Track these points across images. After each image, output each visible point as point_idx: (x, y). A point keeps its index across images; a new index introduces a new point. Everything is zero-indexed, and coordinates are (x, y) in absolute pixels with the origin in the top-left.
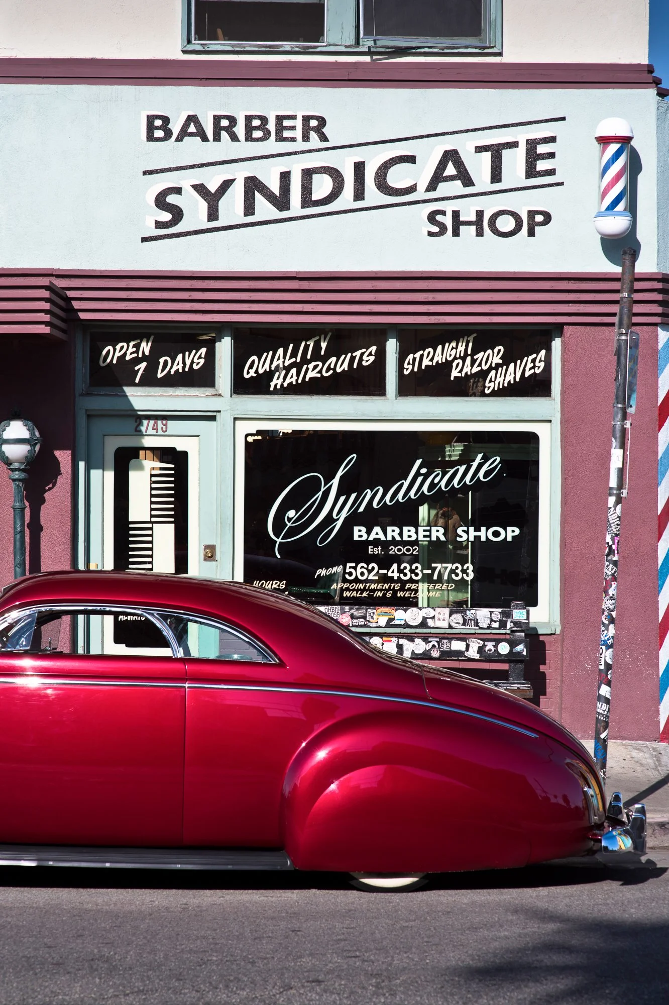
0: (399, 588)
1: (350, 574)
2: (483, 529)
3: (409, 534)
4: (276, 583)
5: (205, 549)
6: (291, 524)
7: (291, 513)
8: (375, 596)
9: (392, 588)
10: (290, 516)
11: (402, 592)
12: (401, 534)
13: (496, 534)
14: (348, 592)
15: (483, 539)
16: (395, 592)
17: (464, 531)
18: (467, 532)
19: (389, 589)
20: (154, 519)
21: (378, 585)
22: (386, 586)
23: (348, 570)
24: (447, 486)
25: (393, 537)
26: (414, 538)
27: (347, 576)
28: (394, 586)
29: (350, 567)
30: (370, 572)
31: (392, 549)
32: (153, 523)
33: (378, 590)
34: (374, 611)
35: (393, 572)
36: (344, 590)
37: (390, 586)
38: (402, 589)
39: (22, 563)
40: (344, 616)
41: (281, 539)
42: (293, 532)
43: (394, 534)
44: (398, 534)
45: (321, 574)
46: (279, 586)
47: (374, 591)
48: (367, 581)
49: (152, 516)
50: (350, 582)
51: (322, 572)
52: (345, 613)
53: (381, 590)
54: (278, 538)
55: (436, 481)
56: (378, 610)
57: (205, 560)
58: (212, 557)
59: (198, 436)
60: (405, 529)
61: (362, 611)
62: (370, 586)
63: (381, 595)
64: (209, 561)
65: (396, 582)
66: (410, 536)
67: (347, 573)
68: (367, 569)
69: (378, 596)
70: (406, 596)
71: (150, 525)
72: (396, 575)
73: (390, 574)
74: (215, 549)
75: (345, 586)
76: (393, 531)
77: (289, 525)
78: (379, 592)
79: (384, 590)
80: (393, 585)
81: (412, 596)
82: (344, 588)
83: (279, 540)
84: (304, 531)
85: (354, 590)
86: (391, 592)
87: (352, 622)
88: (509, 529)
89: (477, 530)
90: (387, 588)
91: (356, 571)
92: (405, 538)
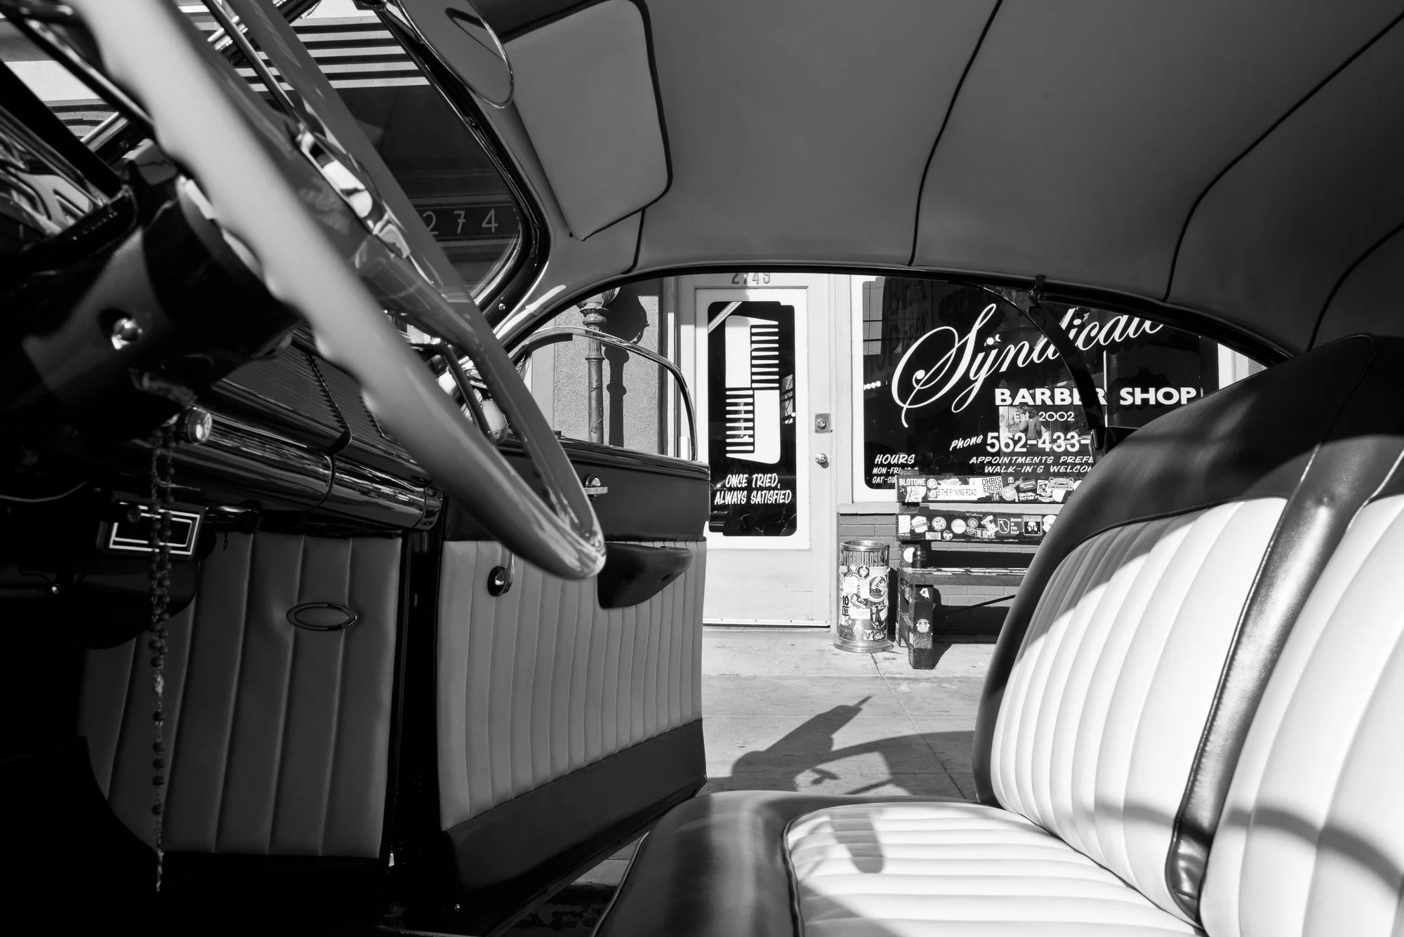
0: (1051, 461)
1: (993, 445)
2: (1152, 390)
3: (1063, 397)
4: (904, 457)
5: (816, 419)
6: (921, 386)
7: (920, 374)
8: (1023, 471)
9: (1043, 462)
10: (918, 378)
11: (1055, 467)
12: (1052, 397)
13: (1168, 396)
14: (990, 467)
15: (1152, 402)
16: (1047, 466)
17: (1128, 393)
18: (1132, 394)
19: (1040, 463)
20: (755, 385)
21: (1026, 459)
22: (1036, 460)
23: (989, 441)
24: (1106, 339)
25: (1043, 401)
26: (1068, 402)
27: (989, 448)
28: (1046, 459)
29: (992, 438)
30: (1016, 443)
31: (1042, 415)
32: (754, 389)
33: (1027, 465)
34: (1047, 482)
35: (1044, 443)
36: (985, 465)
37: (1041, 459)
38: (1056, 463)
39: (599, 426)
40: (1007, 489)
41: (909, 405)
42: (922, 396)
43: (1043, 397)
44: (1049, 397)
45: (957, 446)
46: (907, 460)
47: (1021, 465)
48: (1013, 454)
49: (753, 381)
50: (993, 455)
51: (959, 444)
52: (1008, 484)
53: (1030, 465)
54: (905, 403)
55: (1093, 334)
56: (1051, 481)
57: (816, 431)
58: (824, 428)
59: (805, 288)
60: (1057, 391)
61: (1031, 482)
62: (1016, 459)
63: (1030, 471)
64: (821, 432)
65: (1048, 454)
66: (1063, 400)
67: (989, 445)
68: (1012, 439)
69: (1026, 471)
70: (1061, 471)
71: (750, 392)
72: (1047, 447)
73: (1040, 445)
74: (828, 418)
75: (986, 460)
76: (1043, 394)
77: (918, 387)
78: (1028, 467)
79: (1034, 464)
80: (1044, 458)
81: (1068, 471)
82: (985, 462)
83: (906, 406)
84: (935, 395)
85: (998, 464)
86: (1043, 467)
87: (1019, 497)
88: (1184, 390)
89: (1145, 391)
90: (1037, 462)
91: (999, 441)
92: (1058, 402)
